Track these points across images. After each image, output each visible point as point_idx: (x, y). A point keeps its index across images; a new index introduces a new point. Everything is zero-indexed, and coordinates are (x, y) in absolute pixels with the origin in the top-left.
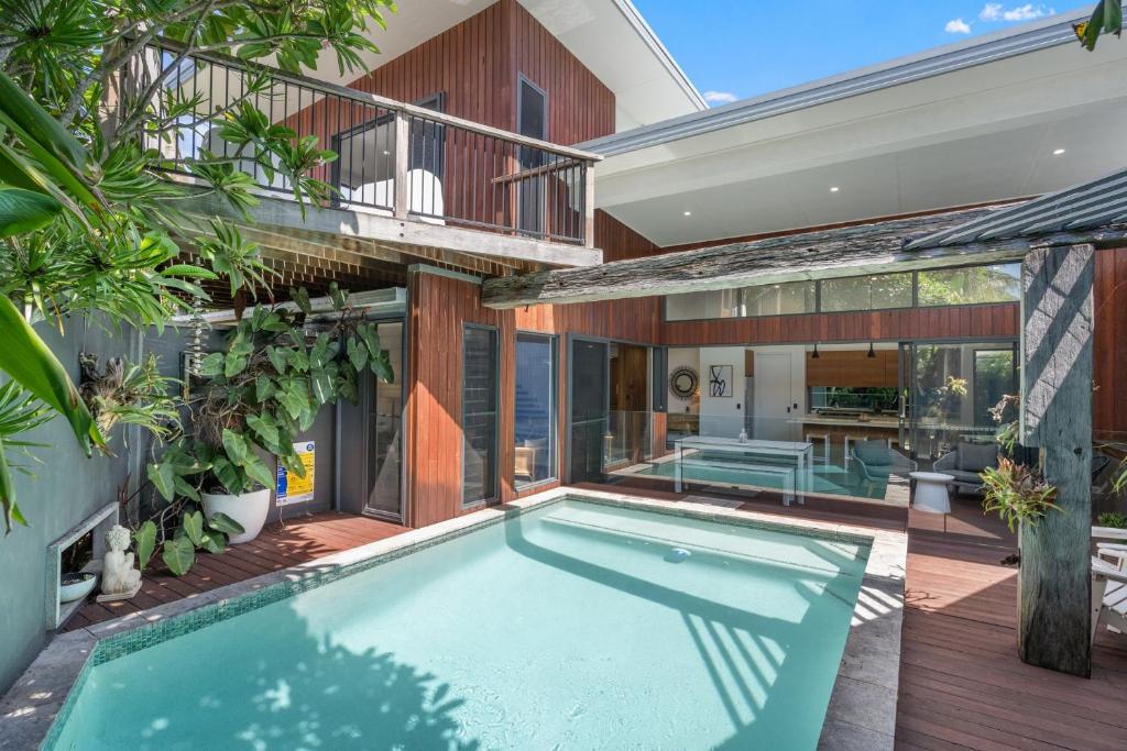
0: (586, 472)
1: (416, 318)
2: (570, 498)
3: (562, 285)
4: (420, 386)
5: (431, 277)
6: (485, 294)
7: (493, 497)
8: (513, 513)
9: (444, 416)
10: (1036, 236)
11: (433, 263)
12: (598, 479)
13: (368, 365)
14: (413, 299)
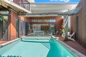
0: (26, 35)
1: (11, 15)
2: (26, 37)
3: (28, 15)
4: (11, 24)
5: (12, 11)
6: (18, 15)
7: (19, 37)
8: (21, 38)
9: (14, 28)
10: (65, 14)
11: (12, 9)
12: (27, 35)
13: (2, 21)
14: (10, 13)
